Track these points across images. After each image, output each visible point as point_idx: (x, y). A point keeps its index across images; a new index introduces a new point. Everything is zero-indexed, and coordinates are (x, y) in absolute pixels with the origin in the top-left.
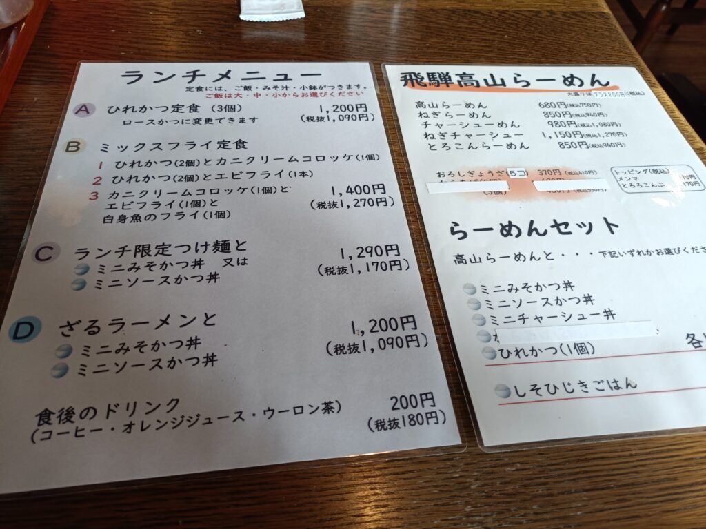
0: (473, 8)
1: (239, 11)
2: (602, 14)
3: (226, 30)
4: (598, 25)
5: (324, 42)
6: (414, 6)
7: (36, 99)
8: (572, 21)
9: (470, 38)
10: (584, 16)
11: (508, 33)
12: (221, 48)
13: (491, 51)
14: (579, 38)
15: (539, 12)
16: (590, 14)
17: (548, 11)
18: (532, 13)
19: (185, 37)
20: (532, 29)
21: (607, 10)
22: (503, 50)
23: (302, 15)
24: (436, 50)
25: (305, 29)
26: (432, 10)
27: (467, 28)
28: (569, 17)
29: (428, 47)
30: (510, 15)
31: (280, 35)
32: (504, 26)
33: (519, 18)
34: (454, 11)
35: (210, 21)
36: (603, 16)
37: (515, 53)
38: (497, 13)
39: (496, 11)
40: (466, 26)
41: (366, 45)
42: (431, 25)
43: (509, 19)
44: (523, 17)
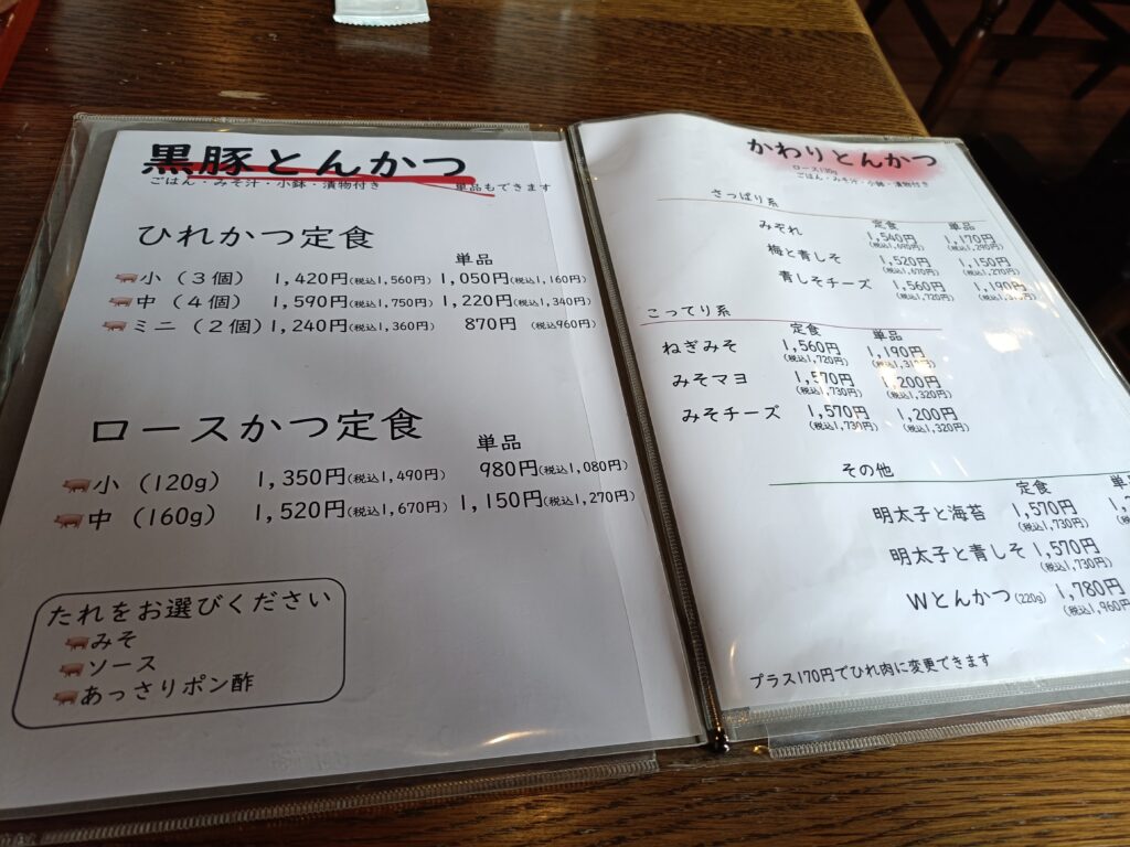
0: (674, 19)
1: (333, 9)
2: (859, 37)
3: (313, 35)
4: (851, 51)
5: (456, 59)
6: (590, 13)
7: (26, 125)
8: (814, 44)
9: (668, 62)
10: (831, 36)
11: (722, 57)
12: (304, 62)
13: (697, 82)
14: (822, 69)
15: (769, 30)
16: (843, 35)
17: (783, 29)
18: (759, 31)
19: (250, 43)
20: (757, 53)
21: (865, 29)
22: (714, 81)
23: (424, 17)
24: (617, 77)
25: (431, 39)
26: (616, 20)
27: (663, 48)
28: (811, 38)
29: (607, 73)
30: (728, 33)
31: (393, 47)
32: (717, 47)
33: (739, 37)
34: (646, 23)
35: (289, 22)
36: (859, 39)
37: (728, 87)
38: (709, 28)
39: (710, 25)
40: (663, 45)
41: (519, 66)
42: (614, 41)
43: (725, 37)
44: (746, 36)
